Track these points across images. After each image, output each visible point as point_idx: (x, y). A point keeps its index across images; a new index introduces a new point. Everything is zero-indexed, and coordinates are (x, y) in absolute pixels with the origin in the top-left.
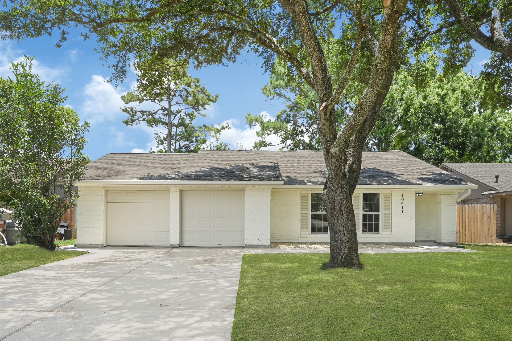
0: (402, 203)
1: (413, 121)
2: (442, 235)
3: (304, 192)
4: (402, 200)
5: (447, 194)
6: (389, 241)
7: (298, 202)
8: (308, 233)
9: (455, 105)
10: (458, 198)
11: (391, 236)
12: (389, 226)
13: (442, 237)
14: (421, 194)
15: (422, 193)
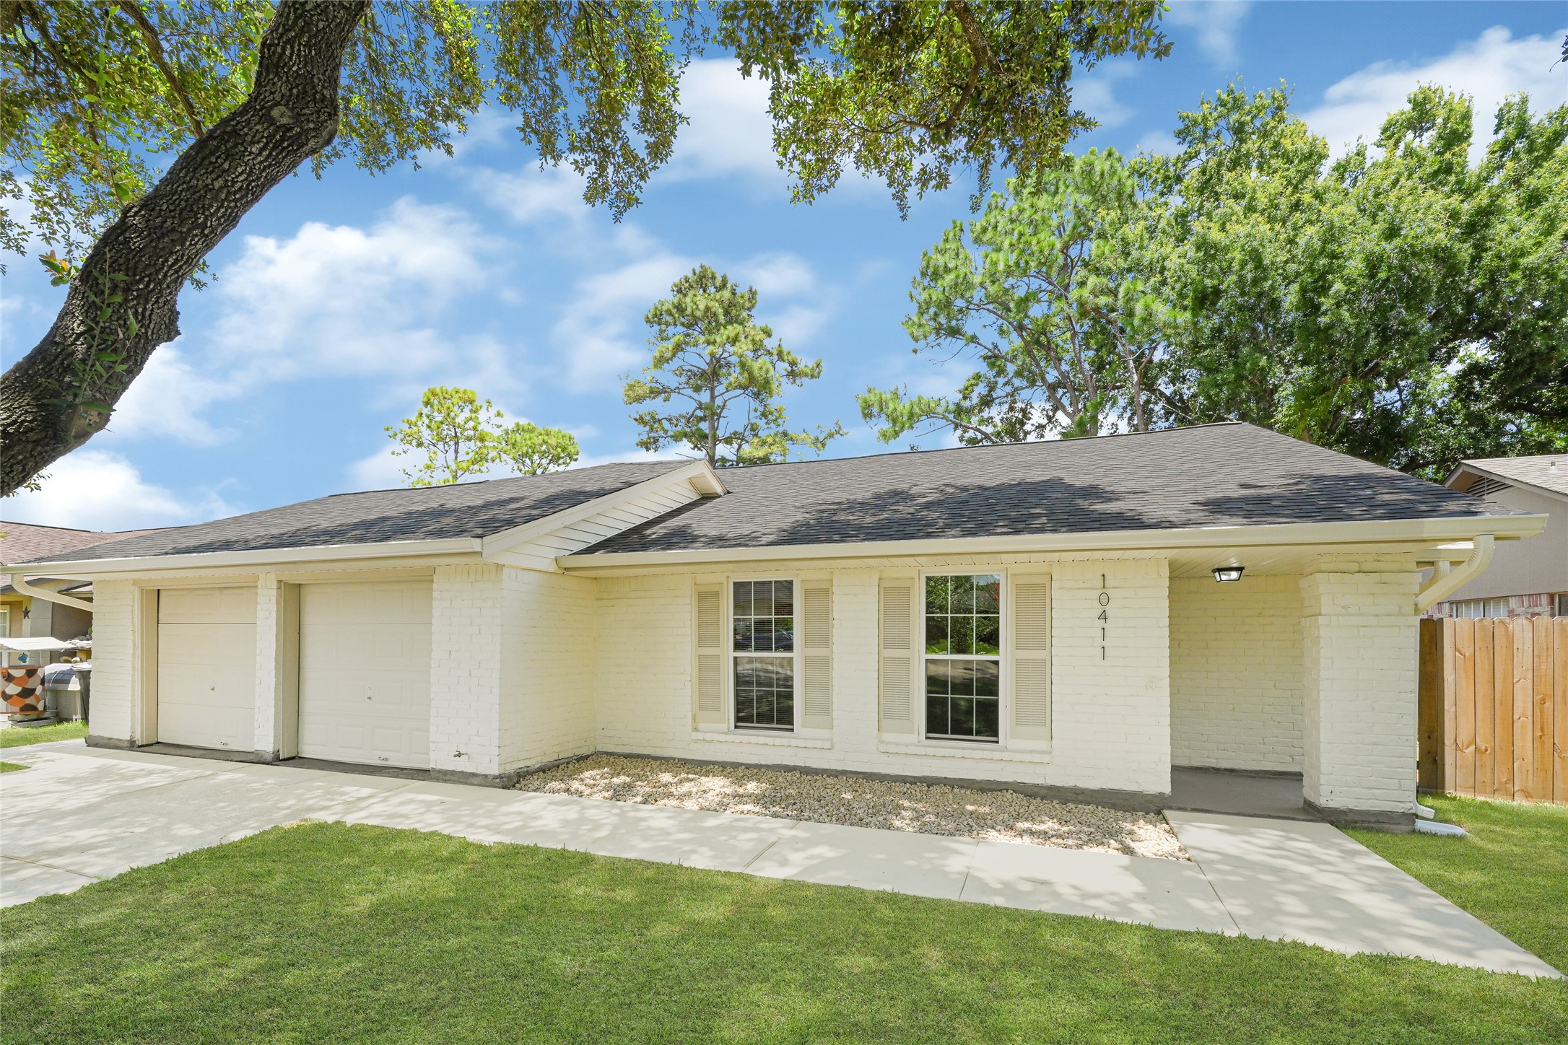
0: (1104, 616)
1: (1341, 321)
2: (1324, 768)
3: (708, 578)
4: (1104, 599)
5: (1356, 567)
6: (1040, 781)
7: (684, 615)
8: (724, 727)
9: (1539, 244)
10: (1424, 587)
11: (1046, 758)
12: (1040, 715)
13: (1323, 779)
14: (1234, 575)
15: (1240, 569)
